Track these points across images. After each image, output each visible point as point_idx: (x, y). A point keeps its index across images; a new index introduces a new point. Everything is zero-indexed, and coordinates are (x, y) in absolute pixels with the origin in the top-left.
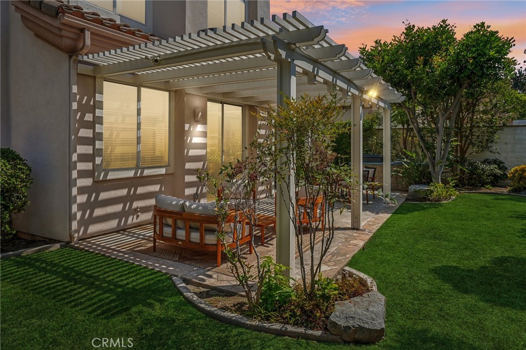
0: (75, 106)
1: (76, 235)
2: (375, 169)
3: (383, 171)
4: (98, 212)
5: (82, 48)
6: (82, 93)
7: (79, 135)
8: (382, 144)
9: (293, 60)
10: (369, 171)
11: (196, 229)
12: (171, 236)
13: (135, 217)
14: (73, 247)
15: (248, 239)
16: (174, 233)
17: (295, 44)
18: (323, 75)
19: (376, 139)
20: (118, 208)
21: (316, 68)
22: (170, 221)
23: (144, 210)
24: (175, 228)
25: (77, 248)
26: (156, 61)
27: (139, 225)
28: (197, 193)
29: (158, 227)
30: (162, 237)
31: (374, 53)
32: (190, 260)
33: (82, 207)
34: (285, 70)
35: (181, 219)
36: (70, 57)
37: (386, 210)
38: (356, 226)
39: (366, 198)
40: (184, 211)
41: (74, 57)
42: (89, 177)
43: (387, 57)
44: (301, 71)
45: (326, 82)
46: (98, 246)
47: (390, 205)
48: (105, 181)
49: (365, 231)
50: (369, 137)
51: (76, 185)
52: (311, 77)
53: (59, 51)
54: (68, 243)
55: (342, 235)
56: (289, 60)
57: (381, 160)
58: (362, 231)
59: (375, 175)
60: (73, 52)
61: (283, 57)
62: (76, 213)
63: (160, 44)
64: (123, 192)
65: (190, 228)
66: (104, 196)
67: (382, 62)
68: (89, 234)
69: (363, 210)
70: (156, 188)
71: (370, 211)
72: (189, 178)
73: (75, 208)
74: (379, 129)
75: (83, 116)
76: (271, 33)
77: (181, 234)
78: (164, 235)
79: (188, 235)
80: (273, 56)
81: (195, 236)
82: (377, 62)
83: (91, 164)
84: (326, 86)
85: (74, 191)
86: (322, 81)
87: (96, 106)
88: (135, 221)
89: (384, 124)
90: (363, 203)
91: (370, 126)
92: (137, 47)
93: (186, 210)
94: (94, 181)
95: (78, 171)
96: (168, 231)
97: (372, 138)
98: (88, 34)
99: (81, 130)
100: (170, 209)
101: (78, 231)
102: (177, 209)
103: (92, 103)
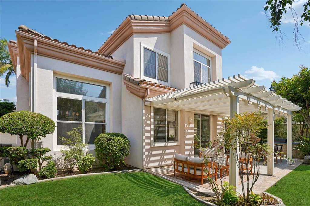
0: (144, 118)
1: (145, 167)
2: (282, 146)
3: (287, 147)
4: (152, 159)
5: (147, 96)
6: (146, 113)
7: (145, 129)
8: (286, 133)
9: (238, 95)
10: (278, 147)
11: (192, 169)
12: (181, 170)
13: (165, 162)
14: (144, 171)
15: (215, 175)
16: (183, 169)
17: (239, 88)
18: (253, 100)
19: (283, 130)
20: (159, 158)
21: (249, 98)
22: (181, 164)
23: (169, 159)
24: (183, 167)
25: (145, 172)
26: (175, 99)
27: (166, 166)
28: (190, 154)
29: (176, 167)
30: (178, 171)
31: (281, 85)
32: (189, 181)
33: (147, 156)
34: (233, 101)
35: (186, 164)
36: (142, 99)
37: (289, 167)
38: (270, 174)
39: (276, 161)
40: (187, 161)
41: (144, 99)
42: (149, 145)
43: (289, 87)
44: (241, 100)
45: (254, 104)
46: (152, 172)
47: (291, 165)
48: (154, 147)
49: (276, 177)
50: (278, 129)
51: (144, 148)
52: (247, 102)
53: (138, 98)
54: (142, 169)
55: (263, 178)
56: (236, 96)
57: (286, 141)
58: (274, 177)
59: (282, 149)
60: (143, 97)
61: (233, 95)
62: (145, 159)
63: (178, 92)
64: (160, 152)
65: (190, 168)
66: (154, 153)
67: (286, 89)
68: (149, 167)
69: (275, 167)
70: (173, 151)
71: (278, 167)
72: (186, 147)
73: (144, 157)
74: (284, 125)
75: (146, 122)
76: (227, 84)
77: (186, 170)
78: (179, 170)
79: (189, 171)
80: (228, 95)
81: (192, 172)
82: (283, 90)
83: (149, 140)
84: (254, 105)
85: (144, 150)
86: (252, 103)
87: (151, 118)
88: (165, 164)
89: (287, 122)
90: (274, 163)
91: (279, 123)
92: (168, 94)
93: (188, 160)
94: (150, 147)
95: (145, 143)
96: (180, 169)
97: (280, 129)
98: (149, 90)
99: (146, 127)
100: (181, 159)
101: (145, 165)
102: (184, 160)
103: (149, 117)
